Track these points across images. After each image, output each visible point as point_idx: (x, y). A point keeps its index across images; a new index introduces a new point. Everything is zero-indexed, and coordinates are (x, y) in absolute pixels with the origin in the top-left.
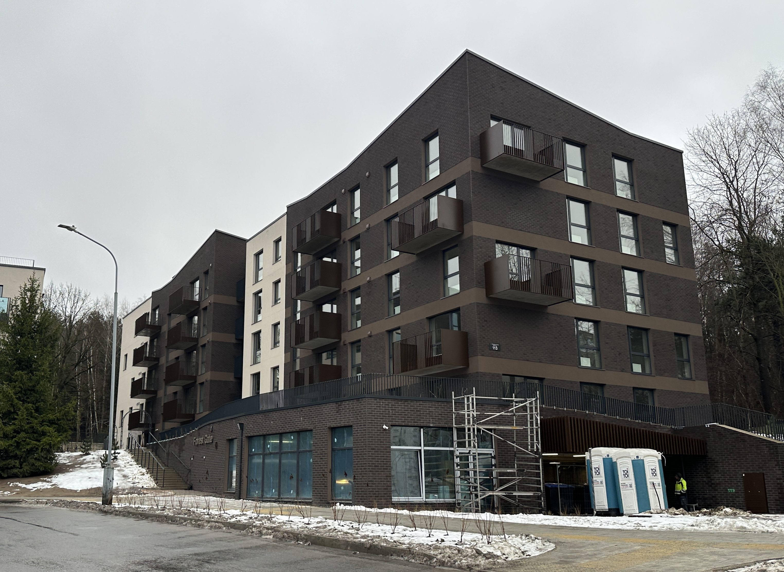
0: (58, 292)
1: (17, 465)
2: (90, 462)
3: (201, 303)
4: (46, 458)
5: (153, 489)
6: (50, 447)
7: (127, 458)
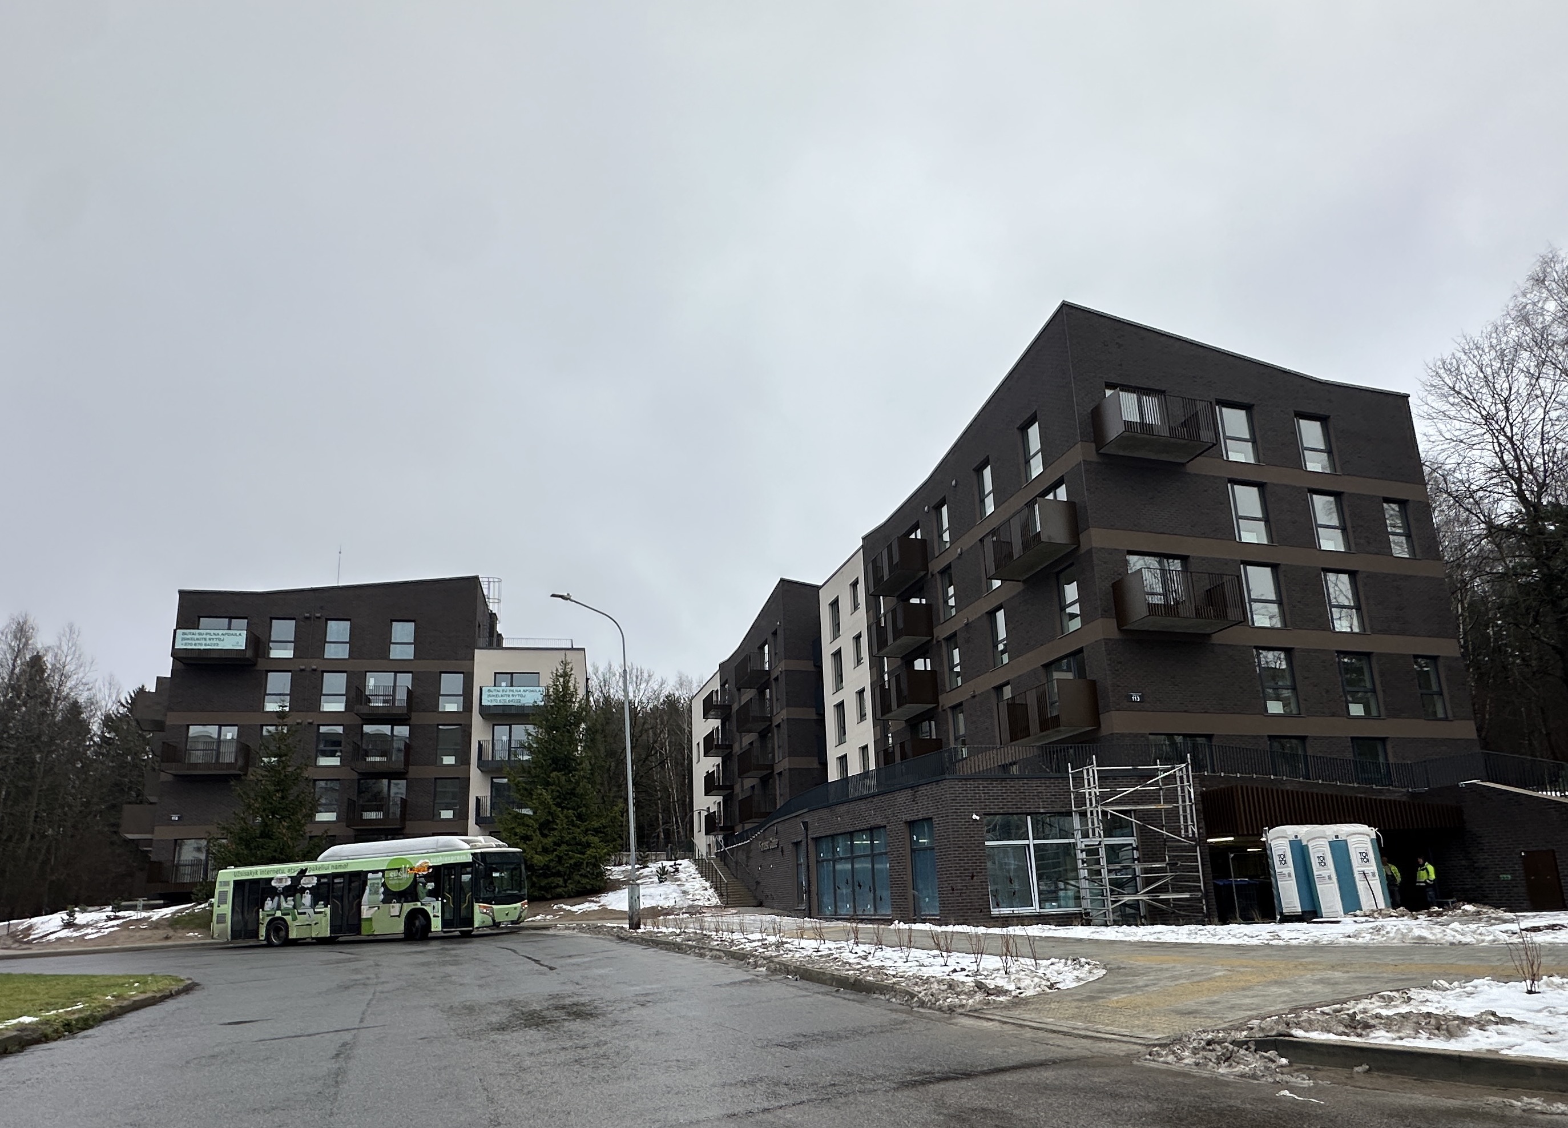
0: (618, 674)
1: (561, 883)
2: (647, 876)
3: (772, 672)
4: (593, 874)
5: (715, 907)
6: (597, 861)
7: (690, 869)
